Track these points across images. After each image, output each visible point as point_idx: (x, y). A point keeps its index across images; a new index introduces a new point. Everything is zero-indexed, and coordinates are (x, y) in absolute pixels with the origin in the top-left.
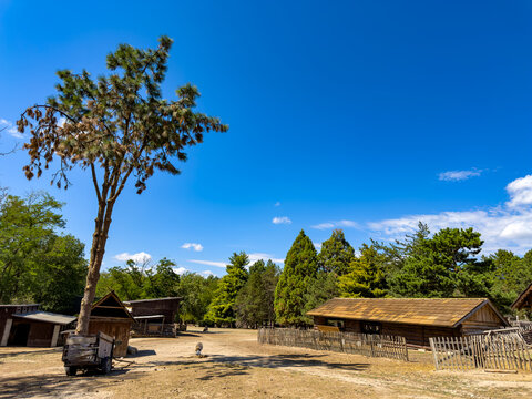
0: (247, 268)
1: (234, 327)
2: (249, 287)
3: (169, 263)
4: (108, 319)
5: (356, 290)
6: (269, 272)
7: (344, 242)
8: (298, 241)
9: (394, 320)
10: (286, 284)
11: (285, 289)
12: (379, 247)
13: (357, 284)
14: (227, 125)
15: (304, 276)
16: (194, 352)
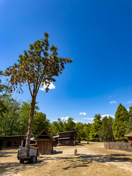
0: (101, 119)
1: (99, 142)
2: (103, 127)
3: (71, 119)
4: (43, 140)
6: (109, 120)
8: (119, 108)
10: (116, 125)
11: (117, 127)
14: (72, 60)
15: (123, 121)
16: (73, 153)
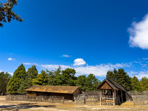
5: (38, 83)
6: (6, 76)
7: (35, 69)
8: (20, 67)
9: (56, 92)
10: (13, 81)
12: (48, 71)
13: (38, 82)
